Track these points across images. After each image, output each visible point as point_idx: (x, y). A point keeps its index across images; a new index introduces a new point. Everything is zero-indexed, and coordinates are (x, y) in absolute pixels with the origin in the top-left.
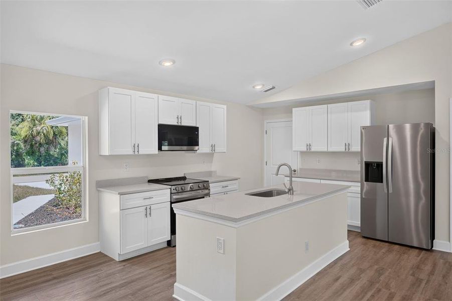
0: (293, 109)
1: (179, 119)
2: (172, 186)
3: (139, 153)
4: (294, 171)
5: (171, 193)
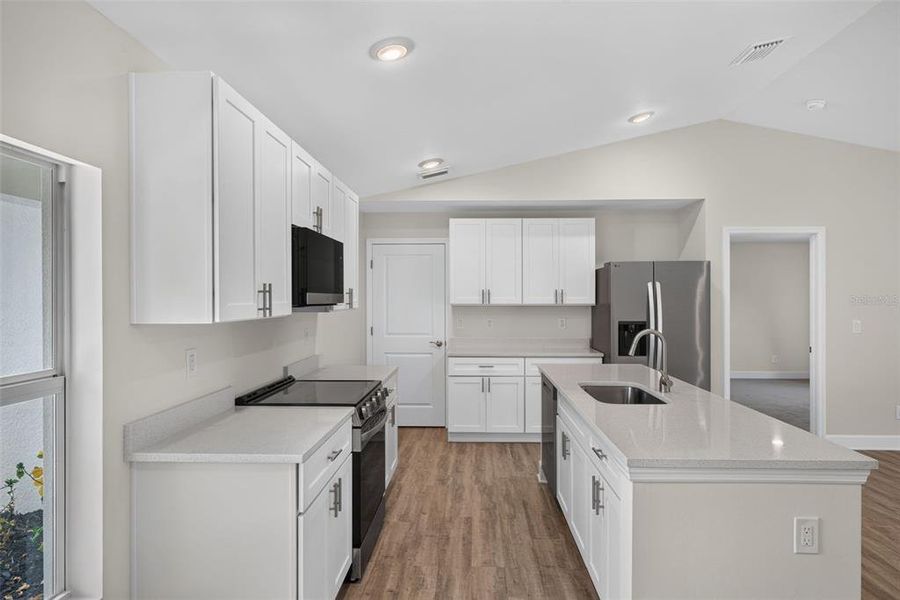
0: (451, 220)
1: (319, 217)
2: (355, 406)
3: (270, 314)
4: (439, 345)
5: (354, 428)
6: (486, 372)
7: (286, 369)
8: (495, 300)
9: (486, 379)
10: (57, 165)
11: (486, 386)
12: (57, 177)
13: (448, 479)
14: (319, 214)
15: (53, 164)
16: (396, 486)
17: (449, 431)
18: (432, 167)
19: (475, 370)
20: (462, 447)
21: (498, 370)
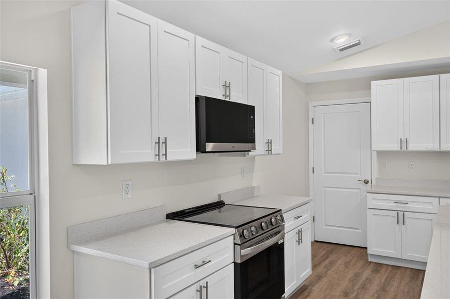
0: (372, 82)
1: (228, 89)
2: (237, 228)
3: (166, 159)
4: (366, 182)
5: (235, 244)
6: (401, 207)
7: (220, 195)
8: (412, 147)
9: (401, 214)
10: (30, 71)
11: (401, 219)
12: (31, 78)
13: (353, 293)
14: (227, 86)
15: (28, 70)
16: (308, 290)
17: (369, 252)
18: (342, 41)
19: (391, 205)
20: (378, 267)
21: (412, 206)
